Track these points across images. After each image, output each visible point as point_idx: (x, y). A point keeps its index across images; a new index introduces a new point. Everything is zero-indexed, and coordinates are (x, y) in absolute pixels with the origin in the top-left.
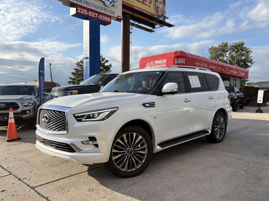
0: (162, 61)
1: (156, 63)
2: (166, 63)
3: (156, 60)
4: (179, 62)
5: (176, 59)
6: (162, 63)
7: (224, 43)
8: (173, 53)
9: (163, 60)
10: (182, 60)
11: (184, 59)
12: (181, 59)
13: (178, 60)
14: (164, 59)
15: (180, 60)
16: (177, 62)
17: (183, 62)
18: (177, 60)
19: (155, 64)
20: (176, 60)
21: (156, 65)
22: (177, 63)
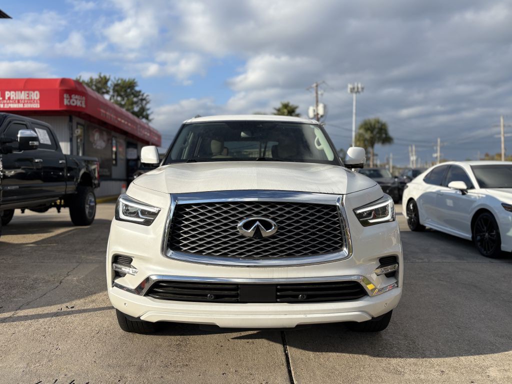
0: (28, 94)
1: (9, 98)
2: (40, 99)
3: (10, 91)
4: (73, 102)
5: (65, 96)
6: (28, 98)
7: (102, 75)
8: (58, 83)
9: (31, 92)
10: (80, 100)
11: (84, 98)
12: (77, 97)
13: (71, 98)
14: (34, 91)
15: (76, 99)
16: (69, 102)
17: (81, 103)
18: (68, 97)
19: (7, 98)
20: (67, 99)
21: (11, 101)
22: (68, 104)
